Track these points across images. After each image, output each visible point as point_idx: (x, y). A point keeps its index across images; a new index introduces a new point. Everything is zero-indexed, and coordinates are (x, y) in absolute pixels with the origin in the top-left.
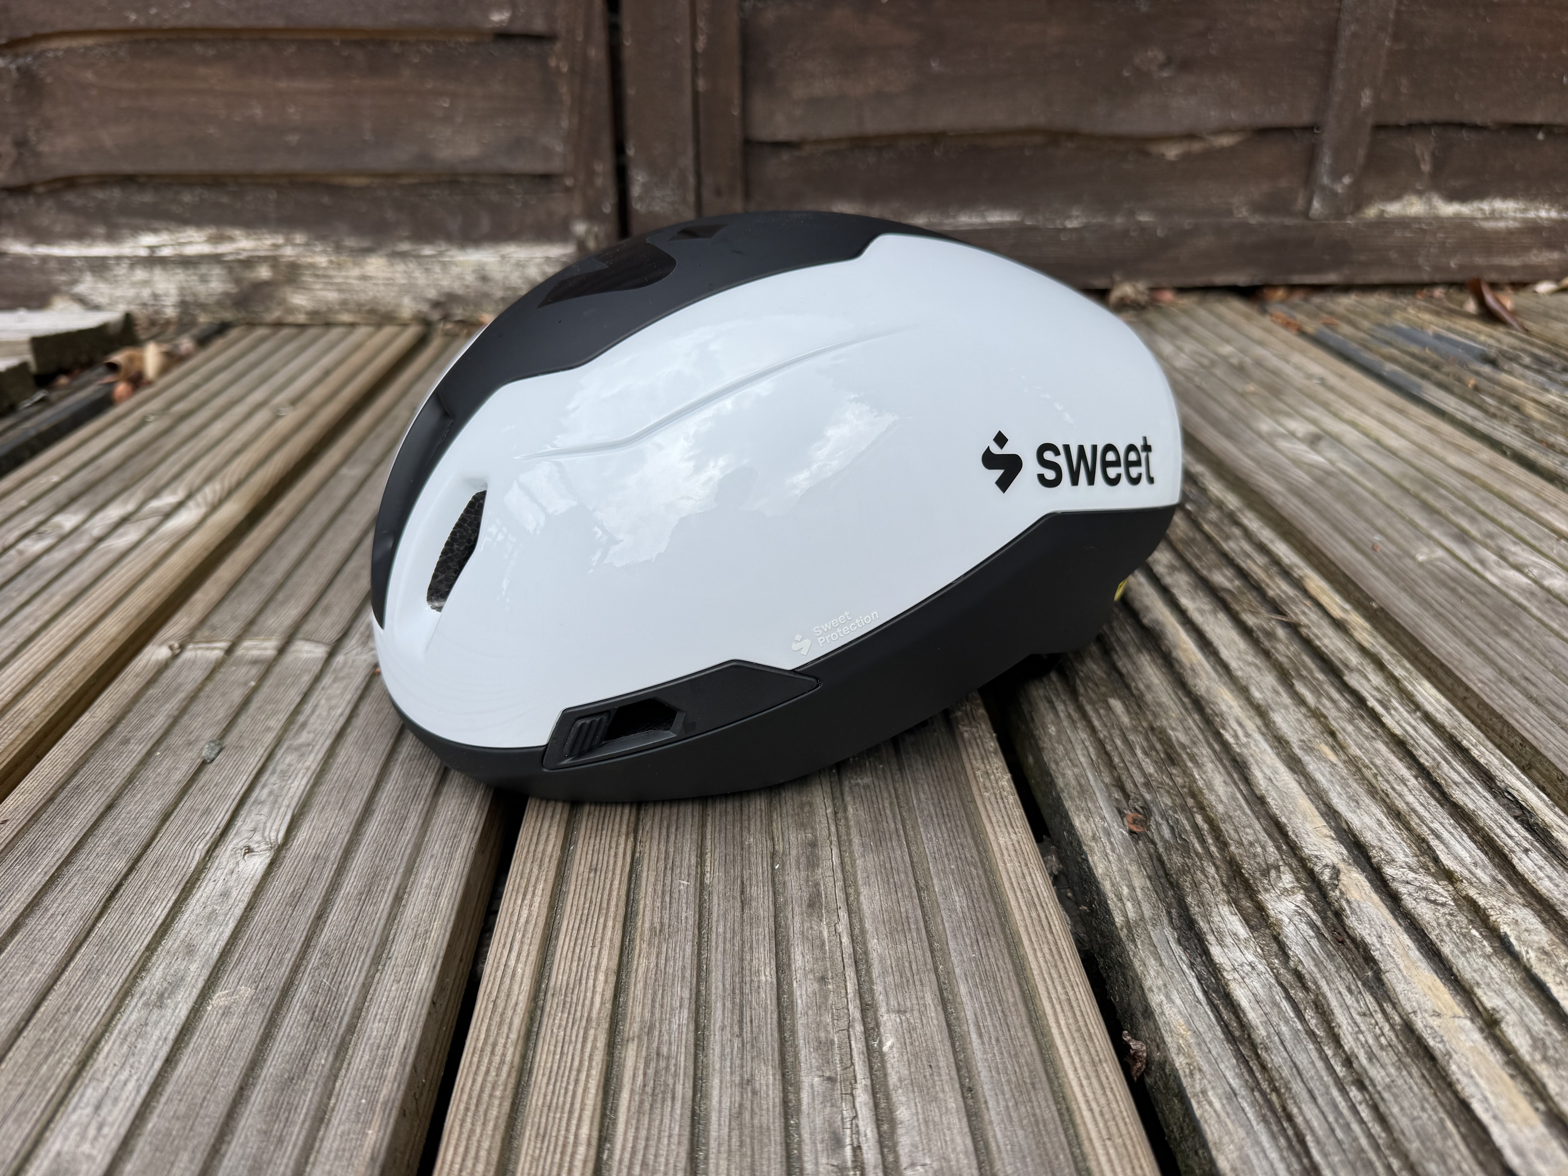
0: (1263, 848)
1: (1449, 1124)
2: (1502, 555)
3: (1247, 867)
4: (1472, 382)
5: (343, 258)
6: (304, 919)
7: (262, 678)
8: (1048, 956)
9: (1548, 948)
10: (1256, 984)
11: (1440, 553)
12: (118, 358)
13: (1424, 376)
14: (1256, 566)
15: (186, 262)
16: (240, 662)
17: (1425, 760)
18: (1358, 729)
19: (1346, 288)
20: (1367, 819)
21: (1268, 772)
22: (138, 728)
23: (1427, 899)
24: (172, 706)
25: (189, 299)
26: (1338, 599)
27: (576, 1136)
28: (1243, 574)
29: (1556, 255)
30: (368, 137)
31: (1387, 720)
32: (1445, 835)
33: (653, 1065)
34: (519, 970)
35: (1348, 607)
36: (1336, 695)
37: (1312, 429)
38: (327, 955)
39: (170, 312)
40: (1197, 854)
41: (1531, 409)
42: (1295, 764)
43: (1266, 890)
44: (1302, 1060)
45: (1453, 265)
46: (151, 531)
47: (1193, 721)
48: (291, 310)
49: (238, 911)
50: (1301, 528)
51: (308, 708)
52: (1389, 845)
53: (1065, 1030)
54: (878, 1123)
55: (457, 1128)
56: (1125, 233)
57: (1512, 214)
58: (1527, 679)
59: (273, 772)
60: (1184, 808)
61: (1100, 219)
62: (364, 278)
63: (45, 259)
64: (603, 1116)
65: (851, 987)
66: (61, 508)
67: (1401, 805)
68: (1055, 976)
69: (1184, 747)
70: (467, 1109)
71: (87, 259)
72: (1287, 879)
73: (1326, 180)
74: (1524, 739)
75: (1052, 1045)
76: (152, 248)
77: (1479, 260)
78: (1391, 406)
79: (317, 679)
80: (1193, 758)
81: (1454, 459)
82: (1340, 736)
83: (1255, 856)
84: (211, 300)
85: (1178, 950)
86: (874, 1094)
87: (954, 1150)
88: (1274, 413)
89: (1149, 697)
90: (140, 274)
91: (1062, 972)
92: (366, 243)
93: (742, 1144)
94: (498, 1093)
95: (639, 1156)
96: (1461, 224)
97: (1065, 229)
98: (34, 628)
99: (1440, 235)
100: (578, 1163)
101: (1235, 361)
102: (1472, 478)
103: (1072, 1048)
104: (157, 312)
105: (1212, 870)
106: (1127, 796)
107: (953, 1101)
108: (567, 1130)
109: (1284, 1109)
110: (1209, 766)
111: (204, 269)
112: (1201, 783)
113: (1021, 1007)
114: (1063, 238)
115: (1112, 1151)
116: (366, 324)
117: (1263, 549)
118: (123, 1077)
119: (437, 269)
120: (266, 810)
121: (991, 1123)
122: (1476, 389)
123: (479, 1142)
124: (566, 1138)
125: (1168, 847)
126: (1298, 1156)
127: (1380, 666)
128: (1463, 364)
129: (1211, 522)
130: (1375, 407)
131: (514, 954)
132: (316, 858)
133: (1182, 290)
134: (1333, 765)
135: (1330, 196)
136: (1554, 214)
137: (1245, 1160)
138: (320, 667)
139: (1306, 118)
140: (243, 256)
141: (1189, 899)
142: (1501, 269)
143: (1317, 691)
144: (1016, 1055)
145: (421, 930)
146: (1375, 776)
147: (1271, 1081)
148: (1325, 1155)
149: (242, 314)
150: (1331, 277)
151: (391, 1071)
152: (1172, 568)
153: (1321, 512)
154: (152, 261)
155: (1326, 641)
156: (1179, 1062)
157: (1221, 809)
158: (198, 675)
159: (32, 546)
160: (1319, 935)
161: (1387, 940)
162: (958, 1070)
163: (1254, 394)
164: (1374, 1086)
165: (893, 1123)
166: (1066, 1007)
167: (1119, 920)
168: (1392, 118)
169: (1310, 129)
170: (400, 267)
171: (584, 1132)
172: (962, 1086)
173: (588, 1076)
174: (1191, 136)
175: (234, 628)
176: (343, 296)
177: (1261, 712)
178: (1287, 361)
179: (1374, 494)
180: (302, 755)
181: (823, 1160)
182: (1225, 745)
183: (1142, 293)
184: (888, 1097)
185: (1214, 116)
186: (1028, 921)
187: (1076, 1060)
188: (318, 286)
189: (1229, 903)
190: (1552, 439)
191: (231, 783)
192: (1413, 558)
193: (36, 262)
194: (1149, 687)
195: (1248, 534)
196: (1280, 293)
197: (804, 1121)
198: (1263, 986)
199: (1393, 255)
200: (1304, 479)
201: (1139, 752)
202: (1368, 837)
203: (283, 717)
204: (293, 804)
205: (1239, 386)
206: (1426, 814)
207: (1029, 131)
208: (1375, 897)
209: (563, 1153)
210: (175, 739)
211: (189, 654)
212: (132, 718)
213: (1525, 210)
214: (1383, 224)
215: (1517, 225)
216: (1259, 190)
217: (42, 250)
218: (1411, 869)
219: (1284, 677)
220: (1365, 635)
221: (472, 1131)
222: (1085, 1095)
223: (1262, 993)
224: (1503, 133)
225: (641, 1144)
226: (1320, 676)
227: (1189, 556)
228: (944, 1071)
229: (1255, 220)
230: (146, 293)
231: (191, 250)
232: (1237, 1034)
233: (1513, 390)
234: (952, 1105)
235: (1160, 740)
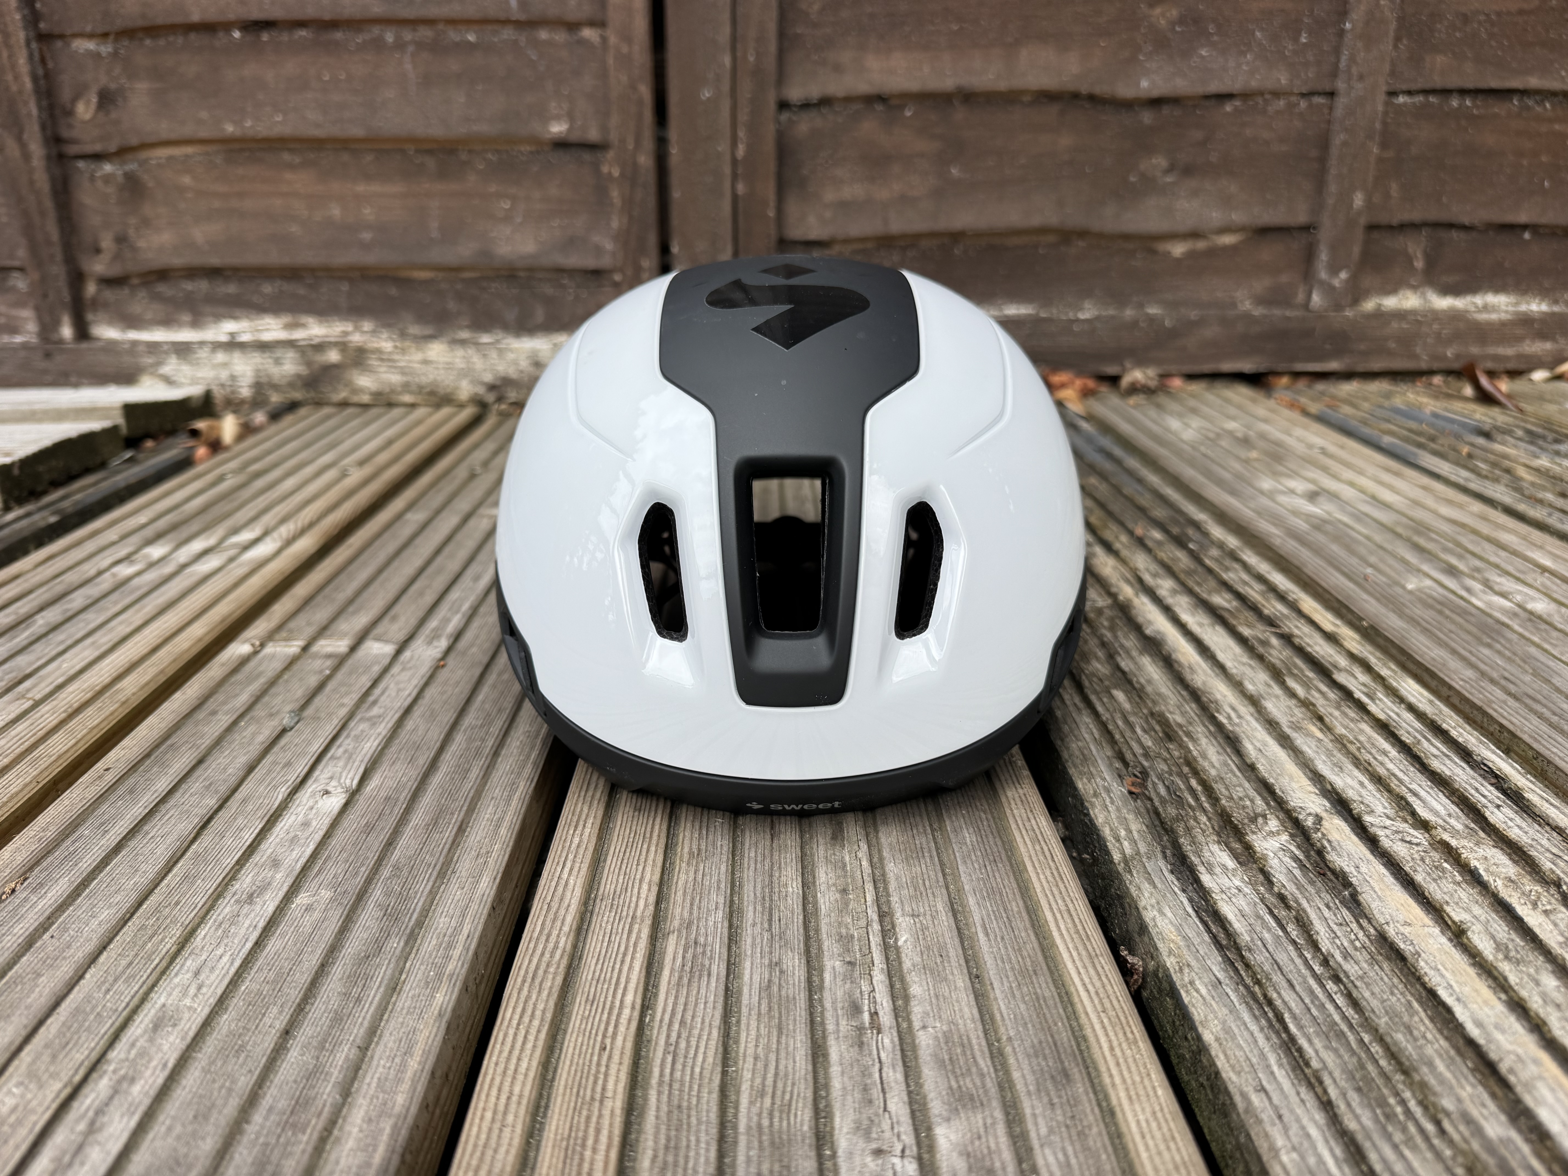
0: (1252, 801)
1: (1416, 1005)
2: (1487, 585)
3: (1237, 816)
4: (1465, 450)
5: (407, 344)
6: (377, 844)
7: (336, 669)
8: (1050, 878)
9: (1513, 877)
10: (1242, 902)
11: (1428, 583)
12: (201, 425)
13: (1420, 446)
14: (1254, 592)
15: (263, 347)
16: (316, 656)
17: (1405, 738)
18: (1345, 714)
19: (1348, 376)
20: (1349, 781)
21: (1258, 745)
22: (224, 703)
23: (1403, 840)
24: (255, 687)
25: (264, 380)
26: (1330, 616)
27: (622, 1002)
28: (1241, 598)
29: (1548, 346)
30: (435, 234)
31: (1372, 708)
32: (1422, 793)
33: (691, 951)
34: (572, 882)
35: (1338, 622)
36: (1324, 688)
37: (1312, 487)
38: (397, 867)
39: (245, 392)
40: (1190, 806)
41: (1522, 472)
42: (1285, 741)
43: (1253, 833)
44: (1282, 958)
45: (1449, 354)
46: (231, 560)
47: (1191, 708)
48: (356, 391)
49: (318, 837)
50: (1296, 562)
51: (377, 691)
52: (1369, 799)
53: (1064, 932)
54: (894, 998)
55: (515, 994)
56: (1135, 324)
57: (1504, 308)
58: (1506, 679)
59: (348, 736)
60: (1181, 774)
61: (1111, 312)
62: (426, 362)
63: (135, 343)
64: (646, 989)
65: (870, 896)
66: (149, 542)
67: (1382, 771)
68: (1056, 892)
69: (1180, 726)
70: (524, 981)
71: (174, 344)
72: (1273, 824)
73: (1323, 275)
74: (1501, 726)
75: (1054, 944)
76: (232, 334)
77: (1475, 350)
78: (1388, 470)
79: (386, 670)
80: (1188, 734)
81: (1445, 510)
82: (1327, 719)
83: (1244, 807)
84: (283, 382)
85: (1170, 877)
86: (890, 977)
87: (962, 1017)
88: (1275, 474)
89: (1149, 689)
90: (221, 357)
91: (1063, 890)
92: (428, 331)
93: (770, 1009)
94: (552, 970)
95: (679, 1016)
96: (1455, 316)
97: (1078, 320)
98: (129, 630)
99: (1436, 326)
100: (624, 1020)
101: (1239, 435)
102: (1463, 526)
103: (1071, 946)
104: (233, 392)
105: (1204, 819)
106: (1126, 764)
107: (961, 981)
108: (614, 996)
109: (1265, 996)
110: (1204, 741)
111: (279, 353)
112: (1195, 753)
113: (1024, 914)
114: (1076, 328)
115: (1106, 1021)
116: (426, 405)
117: (1261, 578)
118: (219, 952)
119: (494, 354)
120: (341, 763)
121: (996, 999)
122: (1470, 456)
123: (535, 1005)
124: (613, 1002)
125: (1163, 801)
126: (1277, 1033)
127: (1367, 667)
128: (1458, 437)
129: (1212, 558)
130: (1371, 470)
131: (567, 870)
132: (388, 799)
133: (1191, 377)
134: (1320, 740)
135: (1328, 289)
136: (1544, 307)
137: (1227, 1031)
138: (388, 660)
139: (1301, 218)
140: (316, 341)
141: (1182, 840)
142: (1496, 358)
143: (1307, 685)
144: (1020, 950)
145: (483, 851)
146: (1359, 749)
147: (1254, 975)
148: (1301, 1027)
149: (312, 394)
150: (1333, 365)
151: (456, 953)
152: (1174, 592)
153: (1317, 551)
154: (232, 345)
155: (1317, 648)
156: (1170, 962)
157: (1213, 772)
158: (278, 665)
159: (124, 571)
160: (1302, 866)
161: (1363, 869)
162: (967, 962)
163: (1257, 460)
164: (1348, 977)
165: (907, 998)
166: (1066, 915)
167: (1116, 857)
168: (1383, 218)
169: (1307, 228)
170: (460, 352)
171: (629, 998)
172: (970, 973)
173: (632, 958)
174: (1195, 235)
175: (309, 631)
176: (405, 379)
177: (1254, 701)
178: (1290, 435)
179: (1368, 538)
180: (374, 724)
181: (843, 1022)
182: (1219, 726)
183: (1151, 379)
184: (902, 980)
185: (1216, 216)
186: (1033, 853)
187: (1075, 954)
188: (382, 369)
189: (1219, 843)
190: (1540, 495)
191: (309, 743)
192: (1404, 587)
193: (126, 346)
194: (1149, 682)
195: (1246, 567)
196: (1285, 380)
197: (827, 994)
198: (1249, 904)
199: (1392, 345)
200: (1302, 525)
201: (1139, 731)
202: (1350, 794)
203: (355, 697)
204: (366, 760)
205: (1243, 453)
206: (1405, 778)
207: (1043, 230)
208: (1355, 838)
209: (610, 1014)
210: (259, 711)
211: (269, 649)
212: (220, 697)
213: (1517, 304)
214: (1379, 315)
215: (1509, 317)
216: (1261, 285)
217: (133, 335)
218: (1388, 817)
219: (1277, 675)
220: (1354, 644)
221: (528, 997)
222: (1082, 980)
223: (1247, 909)
224: (1491, 233)
225: (680, 1008)
226: (1311, 674)
227: (1190, 583)
228: (953, 960)
229: (1258, 312)
230: (224, 375)
231: (267, 337)
232: (1224, 942)
233: (1505, 457)
234: (960, 984)
235: (1159, 722)
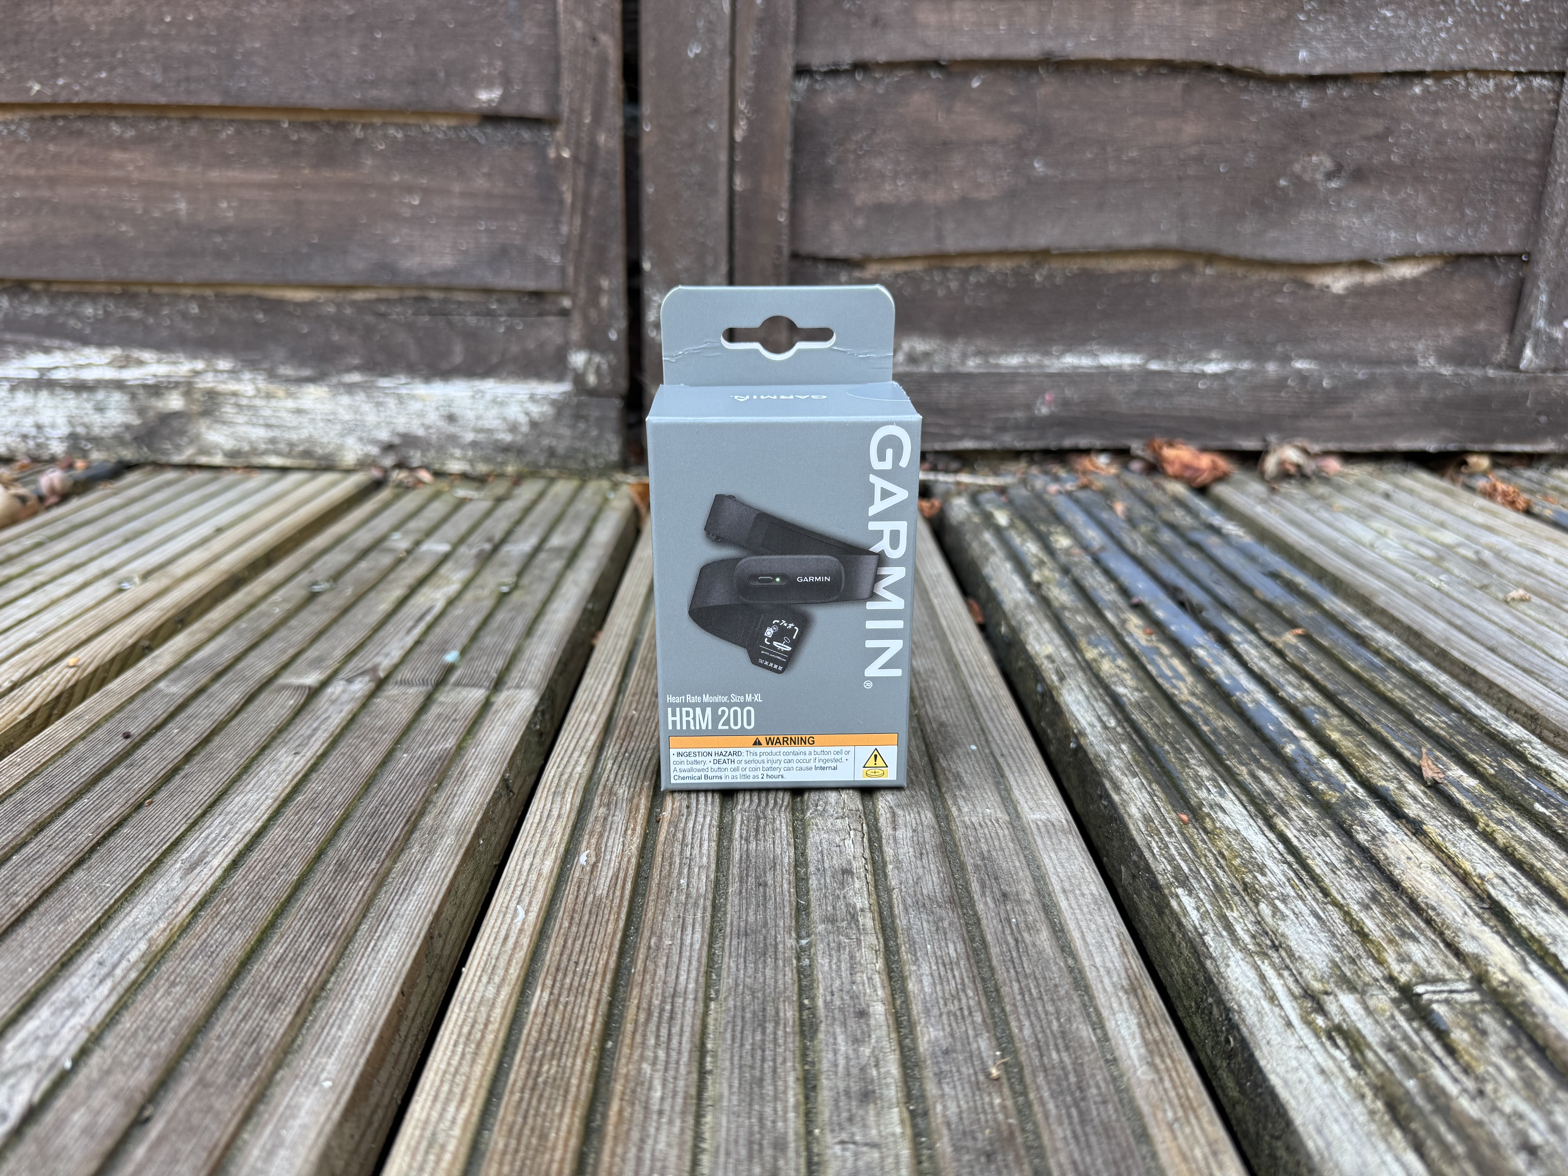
5: (275, 386)
15: (81, 388)
25: (80, 431)
39: (56, 447)
48: (204, 451)
56: (1280, 384)
61: (1248, 366)
62: (299, 412)
73: (1541, 323)
76: (42, 370)
84: (108, 435)
90: (23, 399)
92: (305, 372)
97: (1203, 375)
104: (40, 446)
114: (1201, 385)
116: (299, 470)
119: (393, 404)
133: (1349, 457)
135: (1548, 343)
139: (1511, 244)
140: (152, 382)
149: (147, 453)
150: (1548, 446)
154: (42, 384)
169: (1517, 257)
170: (345, 400)
185: (1394, 238)
188: (239, 420)
196: (1483, 463)
207: (1156, 252)
216: (1450, 334)
229: (1446, 371)
230: (28, 422)
231: (88, 374)
